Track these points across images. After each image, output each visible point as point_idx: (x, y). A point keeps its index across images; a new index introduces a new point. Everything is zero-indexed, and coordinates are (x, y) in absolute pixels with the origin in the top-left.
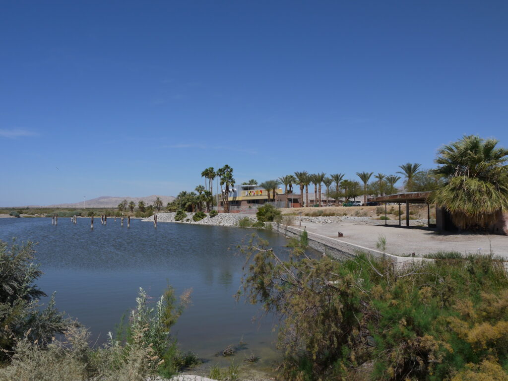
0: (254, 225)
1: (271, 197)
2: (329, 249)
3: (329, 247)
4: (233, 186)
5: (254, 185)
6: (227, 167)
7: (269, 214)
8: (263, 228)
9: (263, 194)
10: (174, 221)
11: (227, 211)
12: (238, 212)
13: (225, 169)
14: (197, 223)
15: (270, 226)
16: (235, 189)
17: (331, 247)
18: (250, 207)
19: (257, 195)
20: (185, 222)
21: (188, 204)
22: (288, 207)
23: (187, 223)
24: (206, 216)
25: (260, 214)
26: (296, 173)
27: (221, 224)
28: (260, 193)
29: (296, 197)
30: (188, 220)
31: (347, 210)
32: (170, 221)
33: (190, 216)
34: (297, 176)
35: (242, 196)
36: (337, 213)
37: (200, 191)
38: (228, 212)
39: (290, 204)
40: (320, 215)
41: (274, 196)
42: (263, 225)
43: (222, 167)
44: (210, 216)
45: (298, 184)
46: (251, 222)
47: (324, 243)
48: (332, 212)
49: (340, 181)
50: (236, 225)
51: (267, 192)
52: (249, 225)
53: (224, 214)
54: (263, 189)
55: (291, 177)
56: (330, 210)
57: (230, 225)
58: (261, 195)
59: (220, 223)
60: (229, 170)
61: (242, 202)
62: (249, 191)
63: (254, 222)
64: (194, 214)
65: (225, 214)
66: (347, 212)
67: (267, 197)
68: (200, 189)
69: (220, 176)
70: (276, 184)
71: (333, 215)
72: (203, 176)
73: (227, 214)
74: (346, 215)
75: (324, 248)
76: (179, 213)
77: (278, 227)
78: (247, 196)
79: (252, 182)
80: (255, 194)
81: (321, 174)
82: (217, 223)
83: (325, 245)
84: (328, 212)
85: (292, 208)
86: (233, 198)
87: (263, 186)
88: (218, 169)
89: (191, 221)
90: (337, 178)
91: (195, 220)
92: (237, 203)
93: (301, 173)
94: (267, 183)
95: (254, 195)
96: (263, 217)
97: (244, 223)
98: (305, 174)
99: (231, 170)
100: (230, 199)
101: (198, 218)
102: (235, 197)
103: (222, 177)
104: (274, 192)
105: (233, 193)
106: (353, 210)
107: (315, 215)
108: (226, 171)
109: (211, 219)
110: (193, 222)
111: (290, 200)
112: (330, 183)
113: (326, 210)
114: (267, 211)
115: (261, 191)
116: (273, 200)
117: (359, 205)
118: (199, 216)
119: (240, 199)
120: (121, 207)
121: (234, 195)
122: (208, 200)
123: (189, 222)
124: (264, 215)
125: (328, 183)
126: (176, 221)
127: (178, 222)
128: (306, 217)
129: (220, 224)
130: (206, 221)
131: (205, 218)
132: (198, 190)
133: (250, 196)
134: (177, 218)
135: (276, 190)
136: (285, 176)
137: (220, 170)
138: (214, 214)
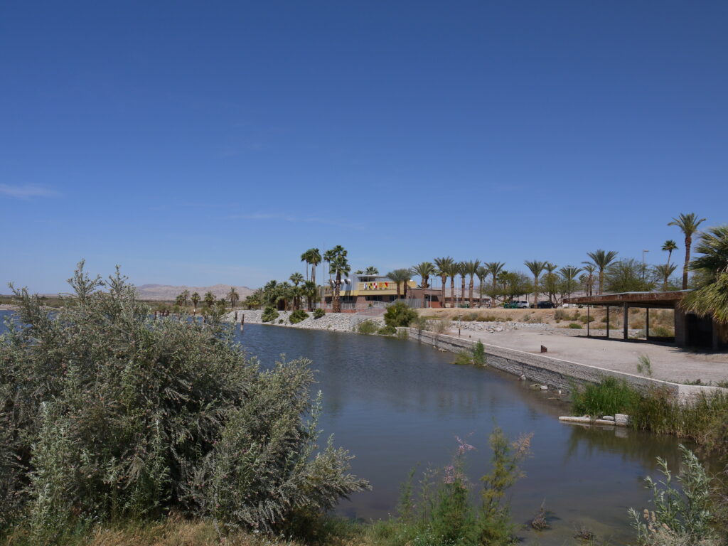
0: (381, 332)
1: (402, 293)
2: (530, 369)
3: (530, 366)
4: (347, 275)
5: (375, 275)
6: (339, 248)
7: (401, 317)
8: (394, 335)
9: (389, 287)
10: (260, 322)
11: (338, 310)
12: (354, 311)
13: (336, 252)
14: (295, 325)
15: (405, 333)
16: (349, 280)
17: (535, 367)
18: (370, 305)
19: (381, 289)
20: (277, 324)
21: (278, 299)
22: (425, 307)
23: (281, 325)
24: (308, 316)
25: (389, 317)
26: (436, 260)
27: (332, 329)
28: (384, 286)
29: (435, 294)
30: (281, 321)
31: (512, 313)
32: (254, 322)
33: (284, 316)
34: (438, 264)
35: (358, 289)
36: (498, 316)
37: (296, 282)
38: (339, 312)
39: (427, 302)
40: (473, 320)
41: (405, 291)
42: (394, 332)
43: (331, 248)
44: (313, 317)
45: (438, 275)
46: (375, 326)
47: (520, 360)
48: (490, 316)
49: (498, 273)
50: (354, 330)
51: (396, 284)
52: (373, 331)
53: (334, 314)
54: (390, 281)
55: (429, 265)
56: (487, 313)
57: (344, 330)
58: (386, 289)
59: (329, 327)
60: (341, 253)
61: (358, 298)
62: (369, 283)
63: (380, 327)
64: (290, 313)
65: (336, 314)
66: (511, 316)
67: (395, 293)
68: (296, 278)
69: (329, 260)
70: (408, 274)
71: (492, 319)
72: (303, 260)
73: (339, 315)
74: (510, 320)
75: (519, 368)
76: (268, 312)
77: (420, 334)
78: (366, 289)
79: (371, 270)
80: (378, 288)
81: (474, 263)
82: (324, 327)
83: (520, 364)
84: (484, 316)
85: (431, 308)
86: (346, 292)
87: (390, 276)
88: (326, 250)
89: (286, 323)
90: (494, 268)
91: (292, 322)
92: (351, 299)
93: (444, 260)
94: (396, 272)
95: (376, 289)
96: (394, 321)
97: (366, 328)
98: (449, 261)
99: (345, 253)
100: (342, 293)
101: (297, 320)
102: (348, 291)
103: (332, 262)
104: (405, 286)
105: (345, 285)
106: (520, 313)
107: (466, 319)
108: (337, 254)
109: (316, 321)
110: (289, 325)
111: (427, 297)
112: (485, 276)
113: (481, 312)
114: (399, 312)
115: (386, 284)
116: (403, 297)
117: (525, 307)
118: (298, 317)
119: (356, 294)
120: (181, 301)
121: (347, 288)
122: (310, 294)
123: (283, 325)
124: (395, 318)
125: (482, 275)
126: (264, 321)
127: (266, 323)
128: (456, 322)
129: (329, 329)
130: (308, 323)
131: (307, 320)
132: (294, 280)
133: (371, 290)
134: (266, 318)
135: (408, 284)
136: (421, 264)
137: (329, 253)
138: (319, 314)
